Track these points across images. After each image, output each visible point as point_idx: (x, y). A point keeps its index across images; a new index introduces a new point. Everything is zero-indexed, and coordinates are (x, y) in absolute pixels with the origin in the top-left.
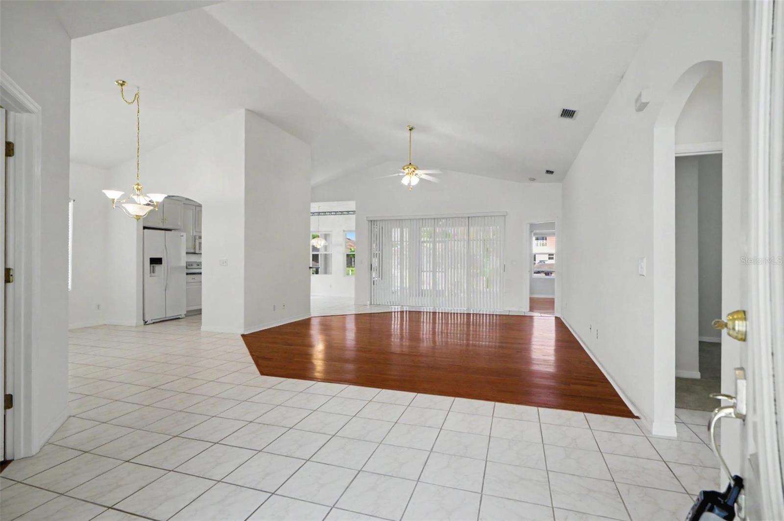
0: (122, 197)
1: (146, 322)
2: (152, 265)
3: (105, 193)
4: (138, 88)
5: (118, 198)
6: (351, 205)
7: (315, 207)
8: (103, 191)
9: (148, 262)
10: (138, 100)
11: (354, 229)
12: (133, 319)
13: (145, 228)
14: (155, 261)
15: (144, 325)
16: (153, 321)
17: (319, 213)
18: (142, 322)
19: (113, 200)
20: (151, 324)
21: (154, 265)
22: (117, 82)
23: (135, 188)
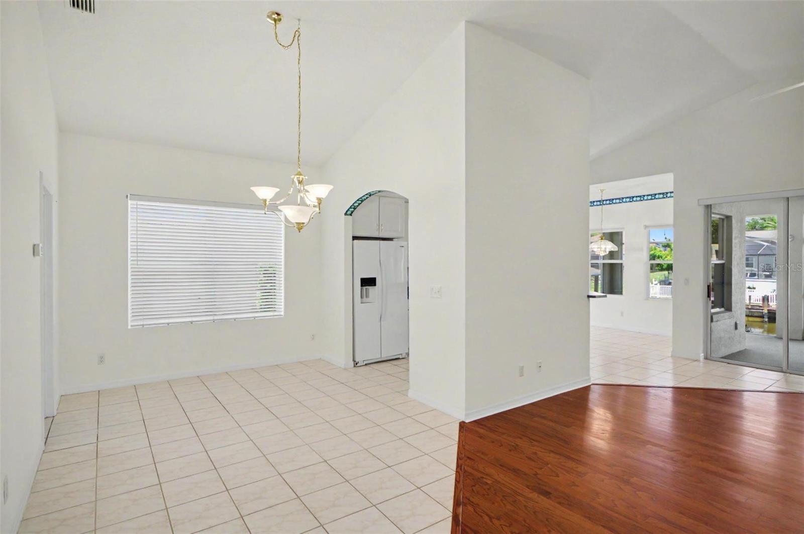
0: (277, 196)
1: (357, 364)
2: (364, 288)
3: (255, 191)
4: (299, 20)
5: (271, 197)
6: (665, 182)
7: (595, 192)
8: (251, 188)
9: (358, 283)
10: (298, 40)
11: (671, 221)
12: (341, 357)
13: (355, 238)
14: (369, 282)
15: (355, 366)
16: (365, 363)
17: (601, 202)
18: (352, 363)
19: (265, 201)
20: (363, 365)
21: (367, 287)
22: (270, 17)
23: (295, 180)
